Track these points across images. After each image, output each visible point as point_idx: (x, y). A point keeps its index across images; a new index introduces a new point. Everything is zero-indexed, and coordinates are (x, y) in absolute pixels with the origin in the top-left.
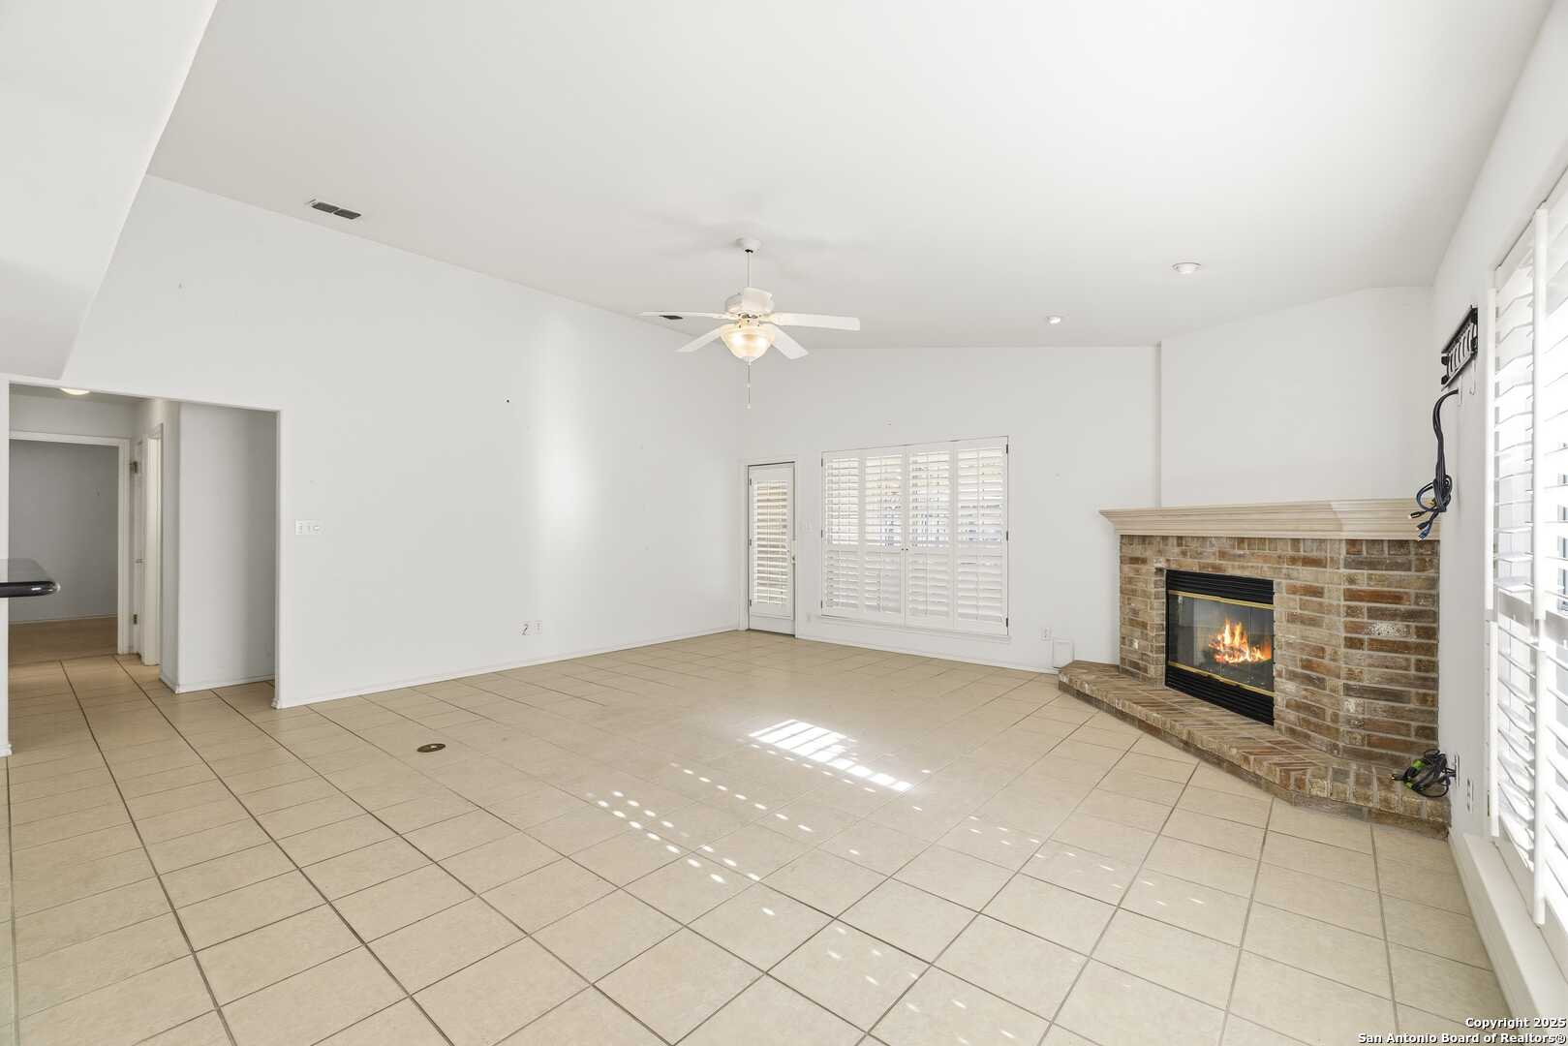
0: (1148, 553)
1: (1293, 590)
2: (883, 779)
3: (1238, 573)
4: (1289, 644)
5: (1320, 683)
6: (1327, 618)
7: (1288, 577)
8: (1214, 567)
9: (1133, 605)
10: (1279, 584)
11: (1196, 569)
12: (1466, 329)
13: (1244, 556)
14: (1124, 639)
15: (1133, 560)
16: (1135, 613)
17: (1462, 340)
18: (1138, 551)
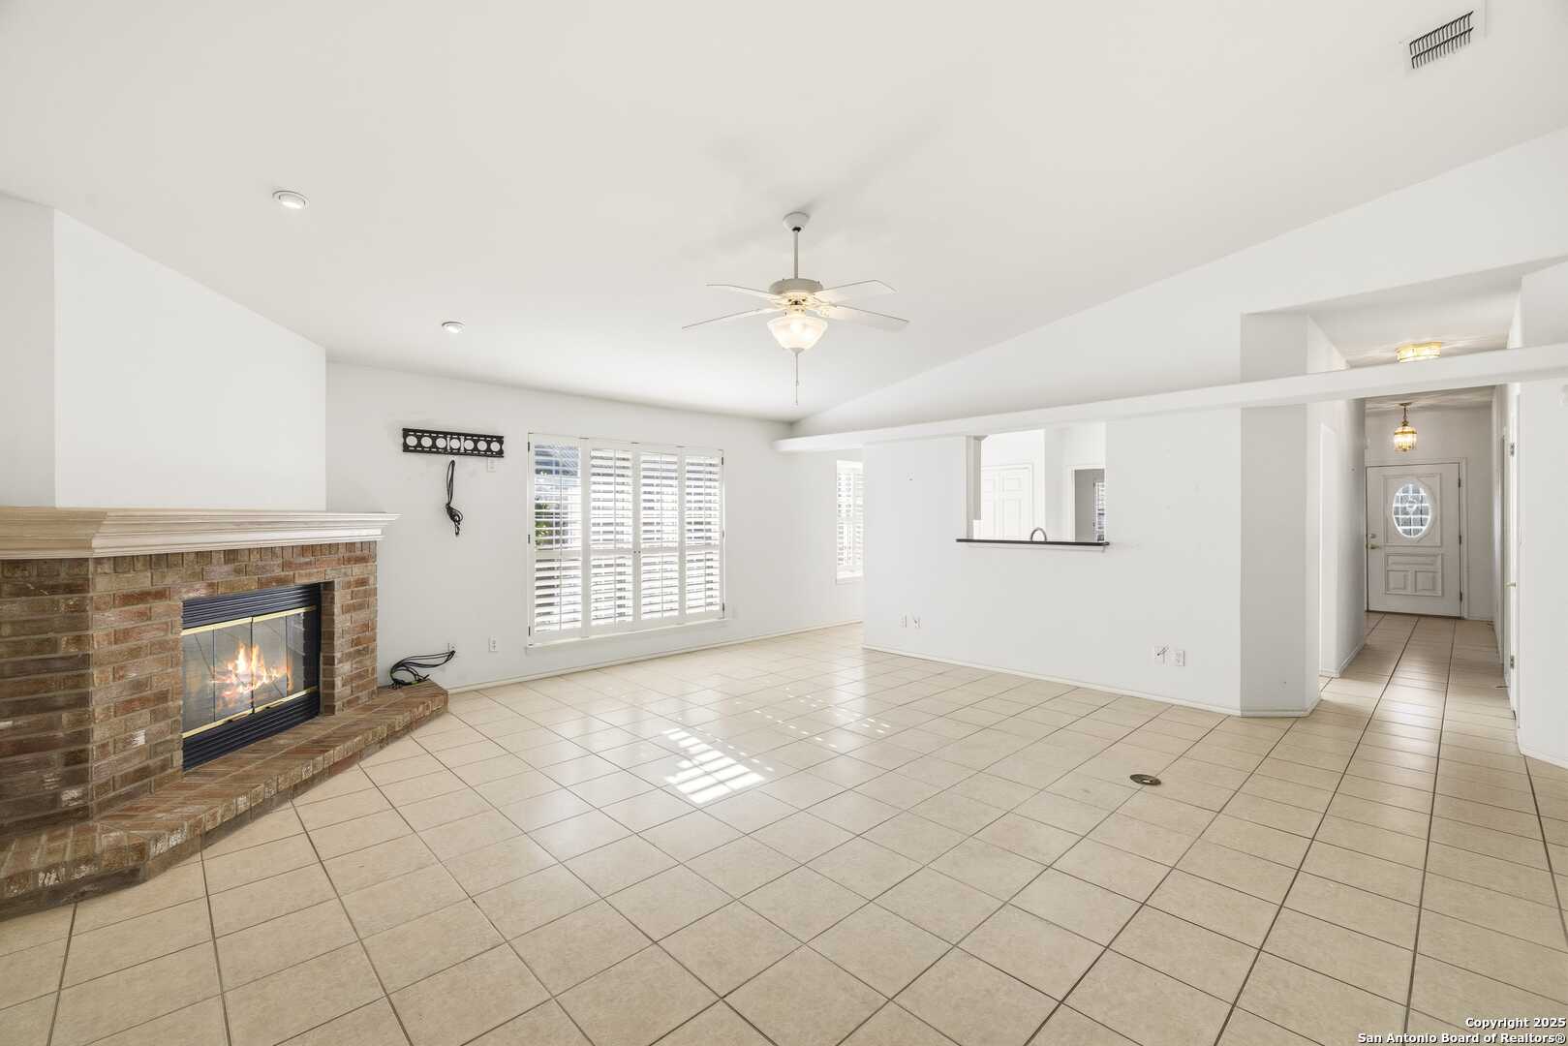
0: (167, 582)
1: (348, 585)
4: (346, 632)
5: (363, 652)
7: (346, 575)
10: (339, 582)
12: (475, 438)
13: (309, 563)
14: (104, 746)
15: (129, 599)
16: (138, 685)
17: (459, 439)
18: (144, 581)
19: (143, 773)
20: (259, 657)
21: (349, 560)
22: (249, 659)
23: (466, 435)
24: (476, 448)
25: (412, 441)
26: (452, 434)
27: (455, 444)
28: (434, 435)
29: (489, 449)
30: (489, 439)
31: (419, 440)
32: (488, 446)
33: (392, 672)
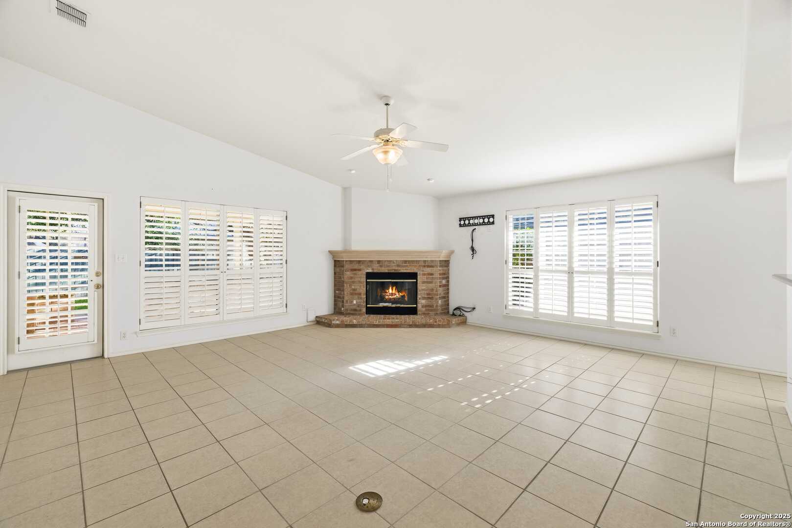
0: (362, 267)
1: (424, 274)
2: (437, 358)
3: (405, 271)
4: (423, 290)
5: (432, 298)
6: (434, 281)
7: (423, 271)
8: (395, 270)
9: (353, 287)
10: (420, 273)
11: (387, 271)
12: (483, 217)
13: (407, 266)
14: (347, 301)
15: (353, 270)
16: (354, 290)
17: (477, 219)
18: (356, 266)
19: (355, 310)
20: (395, 289)
21: (424, 266)
22: (392, 290)
23: (480, 217)
24: (484, 222)
25: (462, 222)
26: (475, 217)
27: (476, 221)
28: (469, 219)
29: (489, 221)
30: (489, 217)
31: (465, 222)
32: (488, 220)
33: (454, 310)
